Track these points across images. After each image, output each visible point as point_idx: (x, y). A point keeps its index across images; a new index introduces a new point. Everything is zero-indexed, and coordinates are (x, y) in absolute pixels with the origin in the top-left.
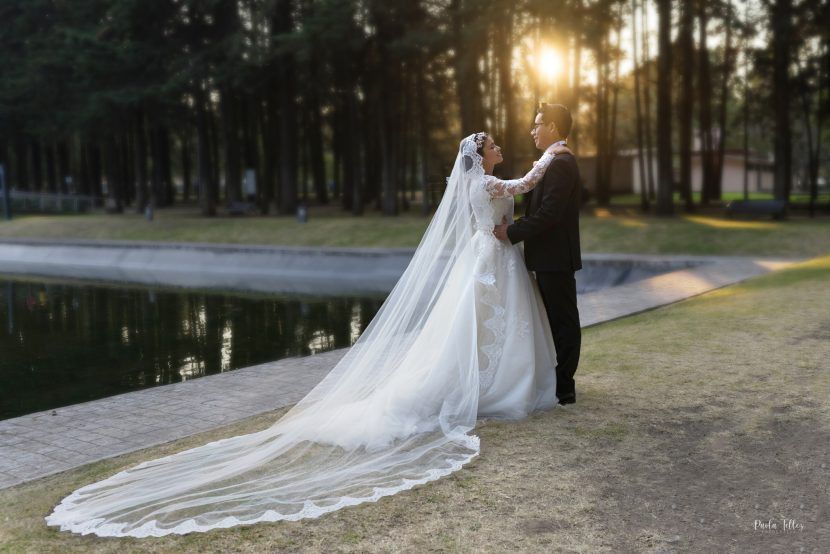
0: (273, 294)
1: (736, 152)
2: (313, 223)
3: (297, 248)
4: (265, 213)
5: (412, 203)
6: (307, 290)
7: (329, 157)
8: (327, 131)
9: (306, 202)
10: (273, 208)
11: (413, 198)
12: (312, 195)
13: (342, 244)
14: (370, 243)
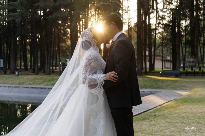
0: (5, 101)
1: (159, 56)
2: (20, 77)
3: (14, 85)
4: (5, 73)
5: (55, 70)
6: (17, 100)
7: (29, 56)
8: (28, 47)
9: (20, 70)
10: (8, 72)
11: (56, 69)
12: (23, 68)
13: (30, 84)
14: (40, 84)
